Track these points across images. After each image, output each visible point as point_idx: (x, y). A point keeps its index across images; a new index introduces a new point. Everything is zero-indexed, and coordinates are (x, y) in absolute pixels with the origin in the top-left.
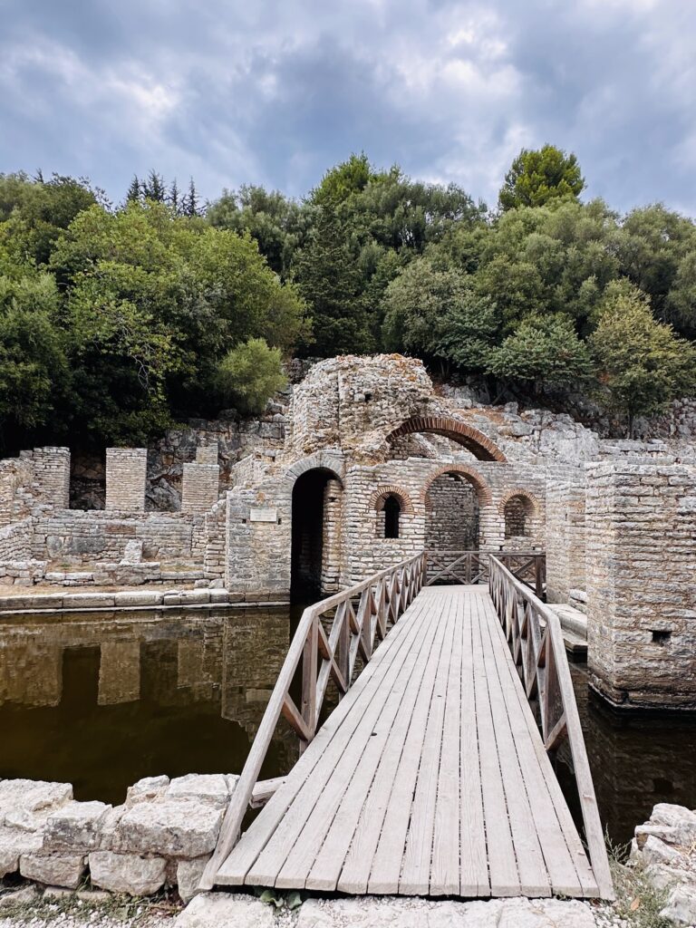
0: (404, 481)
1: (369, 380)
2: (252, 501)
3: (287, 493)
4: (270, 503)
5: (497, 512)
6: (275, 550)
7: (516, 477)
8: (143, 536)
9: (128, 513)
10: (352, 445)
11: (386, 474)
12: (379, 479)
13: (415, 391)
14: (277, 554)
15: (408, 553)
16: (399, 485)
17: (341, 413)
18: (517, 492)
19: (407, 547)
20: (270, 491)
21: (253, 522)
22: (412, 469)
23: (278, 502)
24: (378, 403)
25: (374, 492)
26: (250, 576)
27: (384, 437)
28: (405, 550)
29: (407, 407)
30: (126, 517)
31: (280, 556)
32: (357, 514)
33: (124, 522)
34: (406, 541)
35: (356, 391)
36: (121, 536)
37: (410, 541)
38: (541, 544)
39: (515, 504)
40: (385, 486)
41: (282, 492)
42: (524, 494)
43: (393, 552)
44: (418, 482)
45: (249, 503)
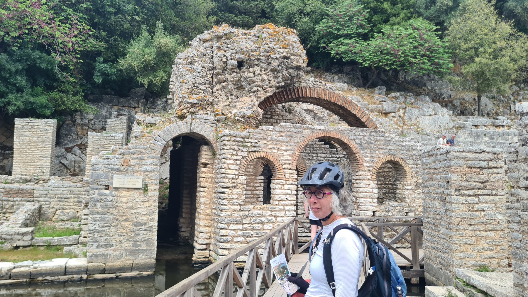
0: (275, 147)
1: (242, 47)
2: (116, 167)
3: (155, 158)
4: (136, 168)
5: (369, 177)
6: (140, 218)
7: (387, 143)
8: (41, 199)
9: (28, 178)
10: (225, 111)
11: (256, 139)
12: (249, 144)
13: (287, 58)
14: (142, 222)
15: (279, 219)
16: (269, 151)
17: (215, 80)
18: (389, 158)
19: (278, 213)
20: (136, 156)
21: (116, 188)
22: (283, 134)
23: (144, 168)
24: (251, 70)
25: (244, 157)
26: (112, 246)
27: (257, 103)
28: (275, 217)
29: (280, 74)
30: (26, 181)
31: (145, 224)
32: (226, 180)
33: (24, 186)
34: (277, 208)
35: (229, 58)
36: (19, 199)
37: (282, 207)
38: (413, 209)
39: (386, 170)
40: (255, 152)
41: (149, 157)
42: (397, 159)
43: (263, 219)
44: (290, 148)
45: (112, 169)
